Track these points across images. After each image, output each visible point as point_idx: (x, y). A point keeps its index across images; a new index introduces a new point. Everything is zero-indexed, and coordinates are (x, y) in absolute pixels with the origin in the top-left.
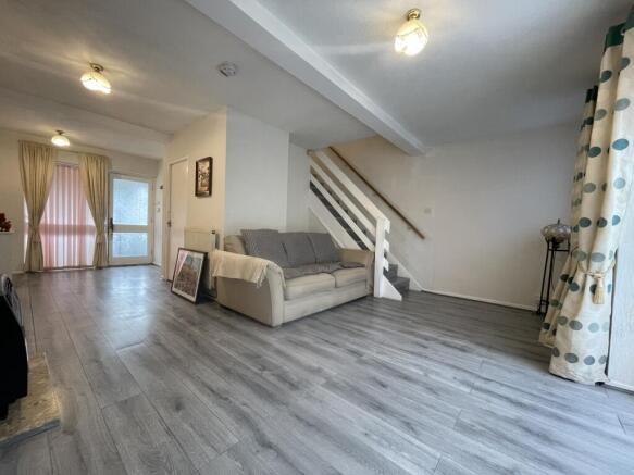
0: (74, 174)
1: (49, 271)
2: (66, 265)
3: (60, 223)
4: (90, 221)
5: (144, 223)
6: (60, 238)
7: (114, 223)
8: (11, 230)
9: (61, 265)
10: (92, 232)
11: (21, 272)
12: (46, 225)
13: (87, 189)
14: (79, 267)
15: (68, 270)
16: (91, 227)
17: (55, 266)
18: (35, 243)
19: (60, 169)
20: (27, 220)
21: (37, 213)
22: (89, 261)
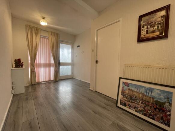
0: (47, 41)
1: (38, 84)
2: (44, 80)
3: (42, 62)
4: (52, 61)
5: (70, 62)
6: (42, 69)
7: (60, 62)
8: (24, 66)
9: (42, 81)
10: (53, 66)
11: (28, 85)
12: (37, 63)
13: (51, 48)
14: (49, 81)
15: (45, 83)
16: (52, 64)
17: (40, 81)
18: (33, 72)
19: (41, 39)
20: (30, 62)
21: (33, 58)
22: (52, 78)
